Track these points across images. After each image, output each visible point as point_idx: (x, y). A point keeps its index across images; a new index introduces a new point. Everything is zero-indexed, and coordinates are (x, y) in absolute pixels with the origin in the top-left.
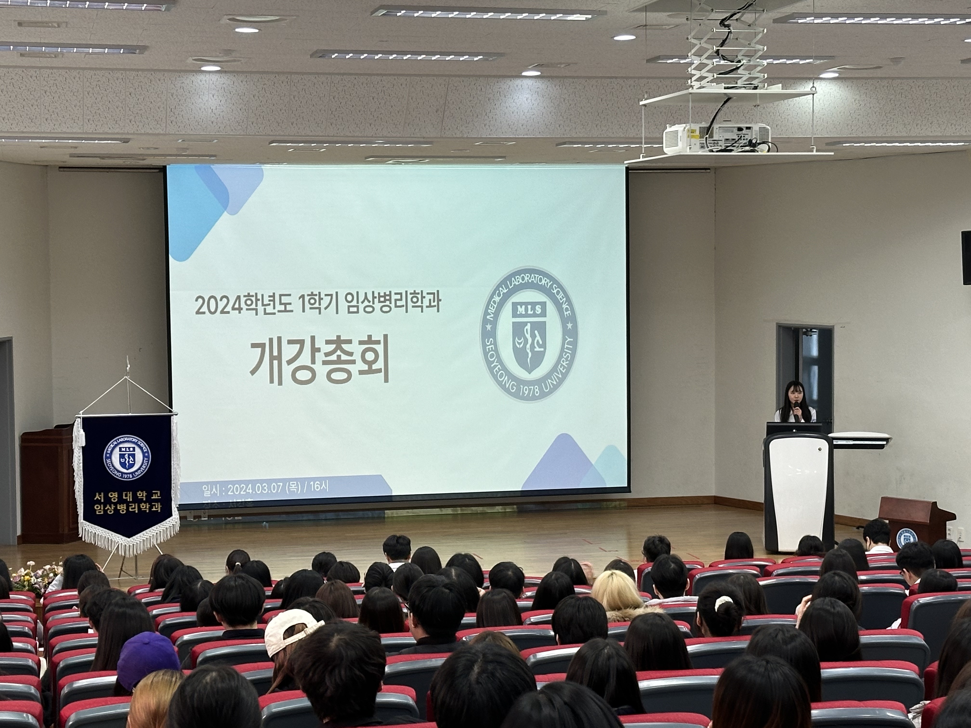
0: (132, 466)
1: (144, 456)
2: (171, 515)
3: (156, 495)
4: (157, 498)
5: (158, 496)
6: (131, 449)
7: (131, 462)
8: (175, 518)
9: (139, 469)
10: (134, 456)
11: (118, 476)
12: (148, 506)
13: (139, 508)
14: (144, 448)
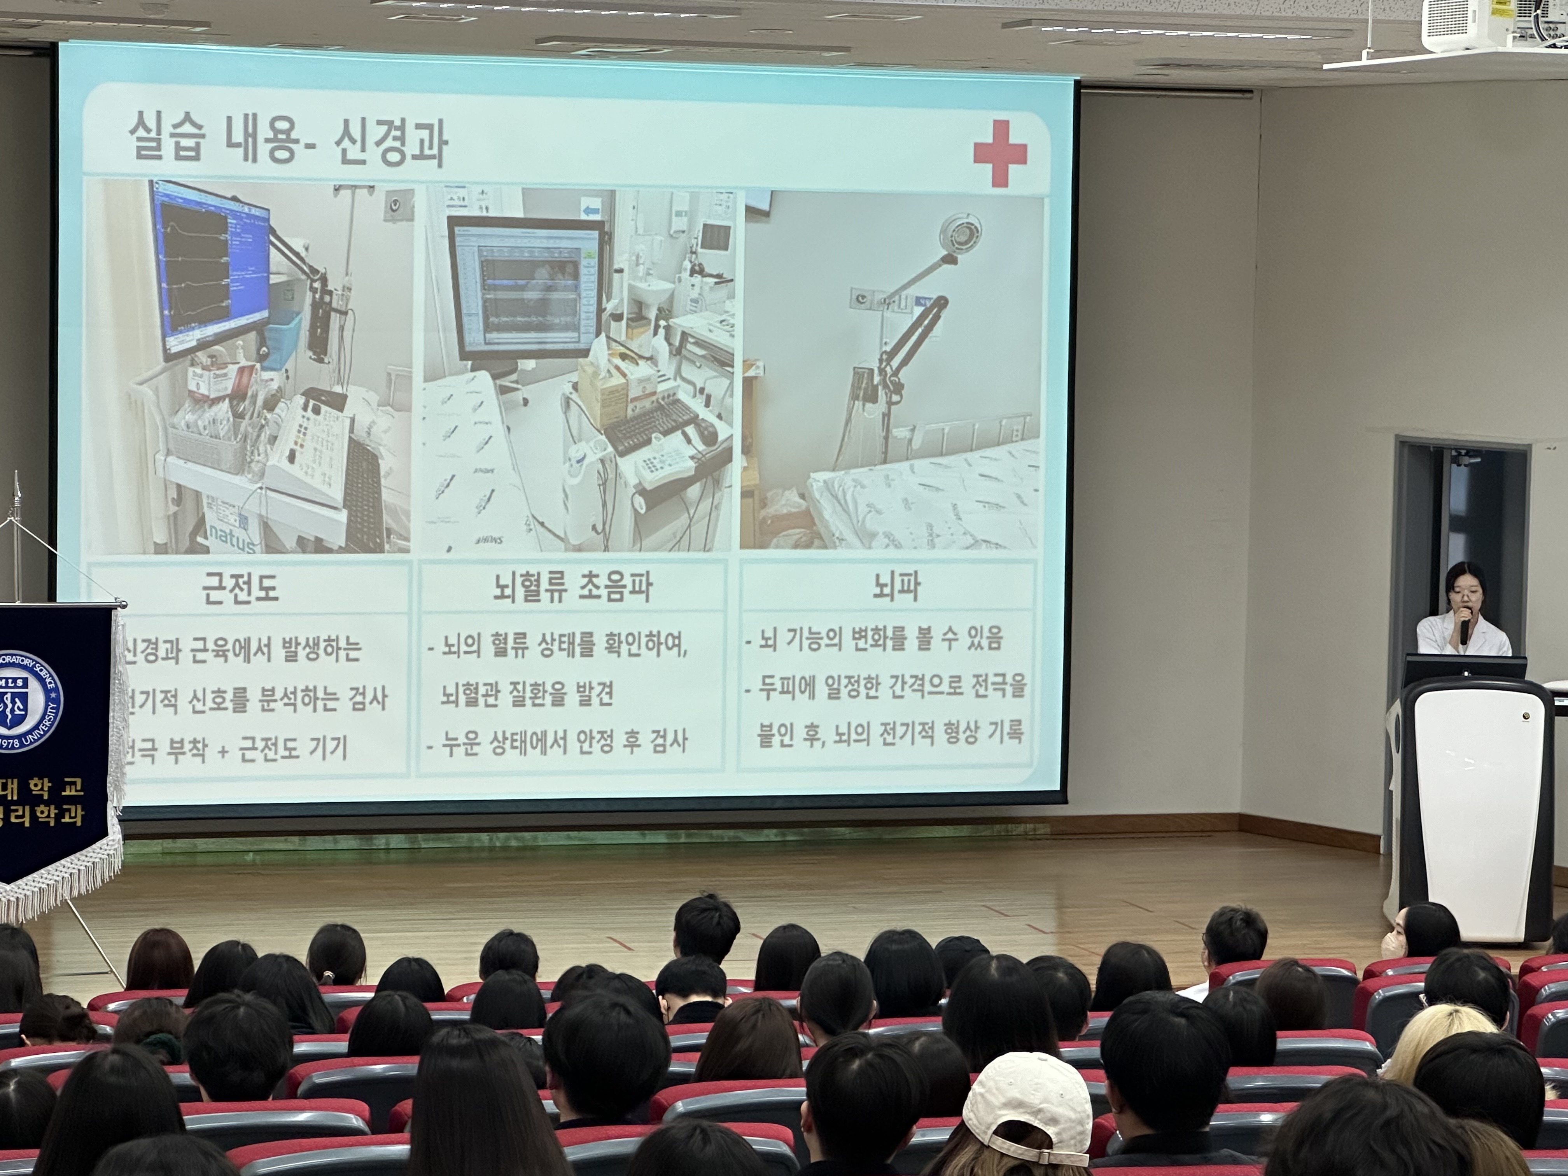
0: (19, 720)
1: (48, 699)
2: (106, 834)
3: (73, 787)
4: (73, 793)
5: (76, 791)
6: (20, 683)
7: (17, 712)
8: (113, 840)
9: (36, 727)
10: (24, 698)
12: (53, 812)
13: (34, 817)
14: (48, 680)
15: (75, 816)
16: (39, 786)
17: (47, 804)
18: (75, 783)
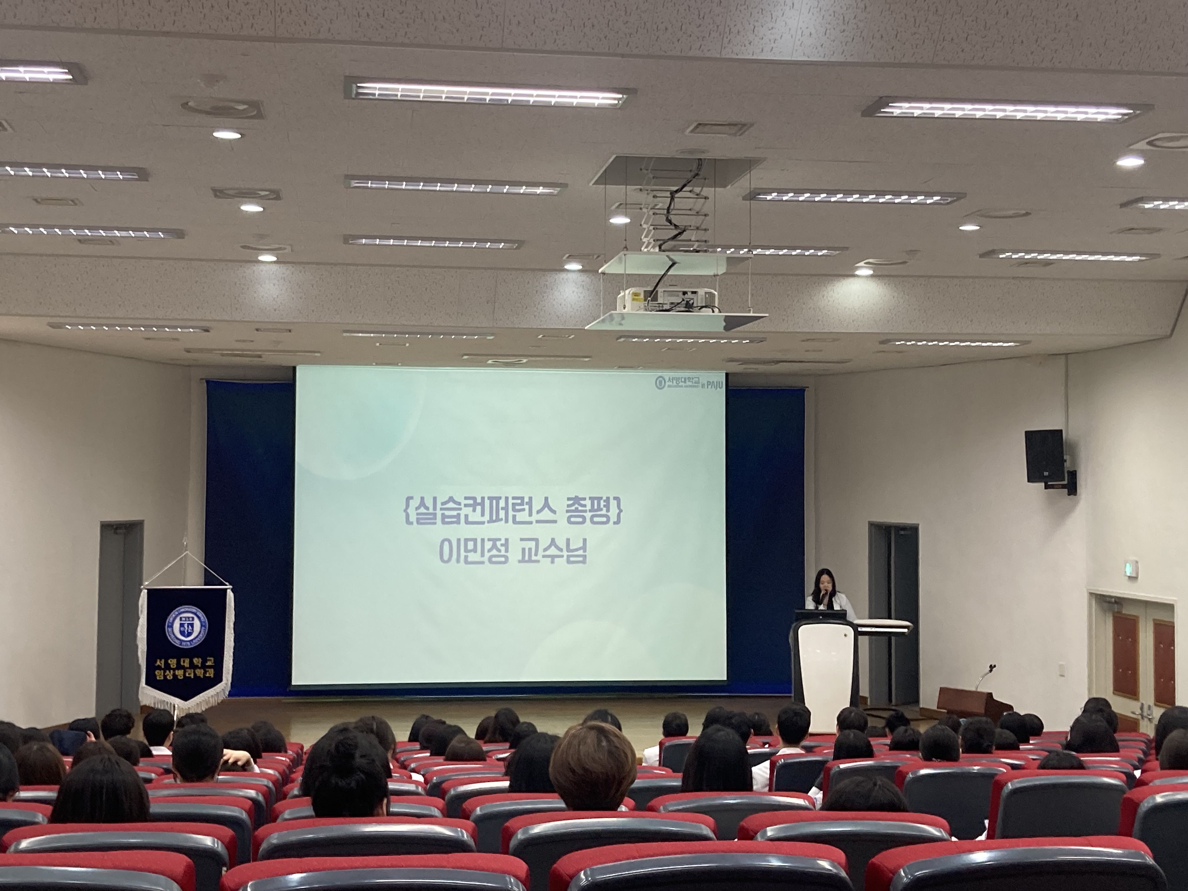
0: (189, 634)
1: (202, 626)
2: (222, 681)
3: (210, 662)
4: (210, 664)
5: (212, 663)
6: (191, 619)
7: (189, 631)
8: (225, 684)
9: (197, 637)
10: (192, 625)
11: (177, 644)
12: (202, 671)
13: (195, 674)
14: (202, 618)
15: (211, 673)
16: (197, 661)
17: (200, 668)
18: (211, 660)
